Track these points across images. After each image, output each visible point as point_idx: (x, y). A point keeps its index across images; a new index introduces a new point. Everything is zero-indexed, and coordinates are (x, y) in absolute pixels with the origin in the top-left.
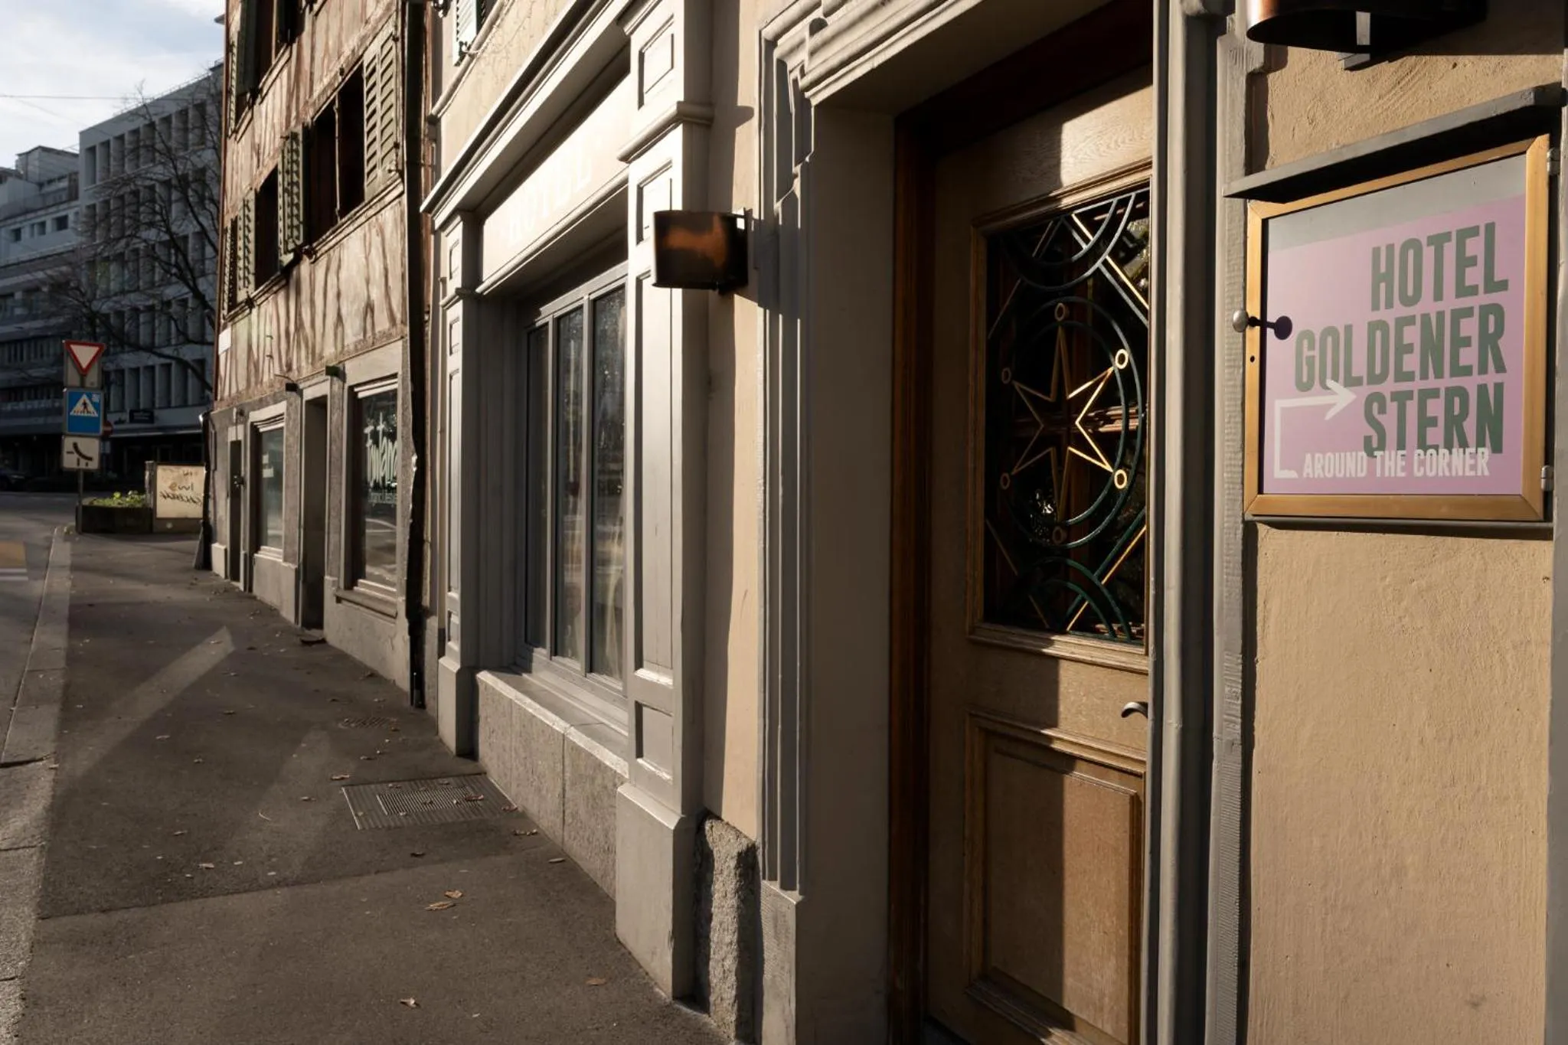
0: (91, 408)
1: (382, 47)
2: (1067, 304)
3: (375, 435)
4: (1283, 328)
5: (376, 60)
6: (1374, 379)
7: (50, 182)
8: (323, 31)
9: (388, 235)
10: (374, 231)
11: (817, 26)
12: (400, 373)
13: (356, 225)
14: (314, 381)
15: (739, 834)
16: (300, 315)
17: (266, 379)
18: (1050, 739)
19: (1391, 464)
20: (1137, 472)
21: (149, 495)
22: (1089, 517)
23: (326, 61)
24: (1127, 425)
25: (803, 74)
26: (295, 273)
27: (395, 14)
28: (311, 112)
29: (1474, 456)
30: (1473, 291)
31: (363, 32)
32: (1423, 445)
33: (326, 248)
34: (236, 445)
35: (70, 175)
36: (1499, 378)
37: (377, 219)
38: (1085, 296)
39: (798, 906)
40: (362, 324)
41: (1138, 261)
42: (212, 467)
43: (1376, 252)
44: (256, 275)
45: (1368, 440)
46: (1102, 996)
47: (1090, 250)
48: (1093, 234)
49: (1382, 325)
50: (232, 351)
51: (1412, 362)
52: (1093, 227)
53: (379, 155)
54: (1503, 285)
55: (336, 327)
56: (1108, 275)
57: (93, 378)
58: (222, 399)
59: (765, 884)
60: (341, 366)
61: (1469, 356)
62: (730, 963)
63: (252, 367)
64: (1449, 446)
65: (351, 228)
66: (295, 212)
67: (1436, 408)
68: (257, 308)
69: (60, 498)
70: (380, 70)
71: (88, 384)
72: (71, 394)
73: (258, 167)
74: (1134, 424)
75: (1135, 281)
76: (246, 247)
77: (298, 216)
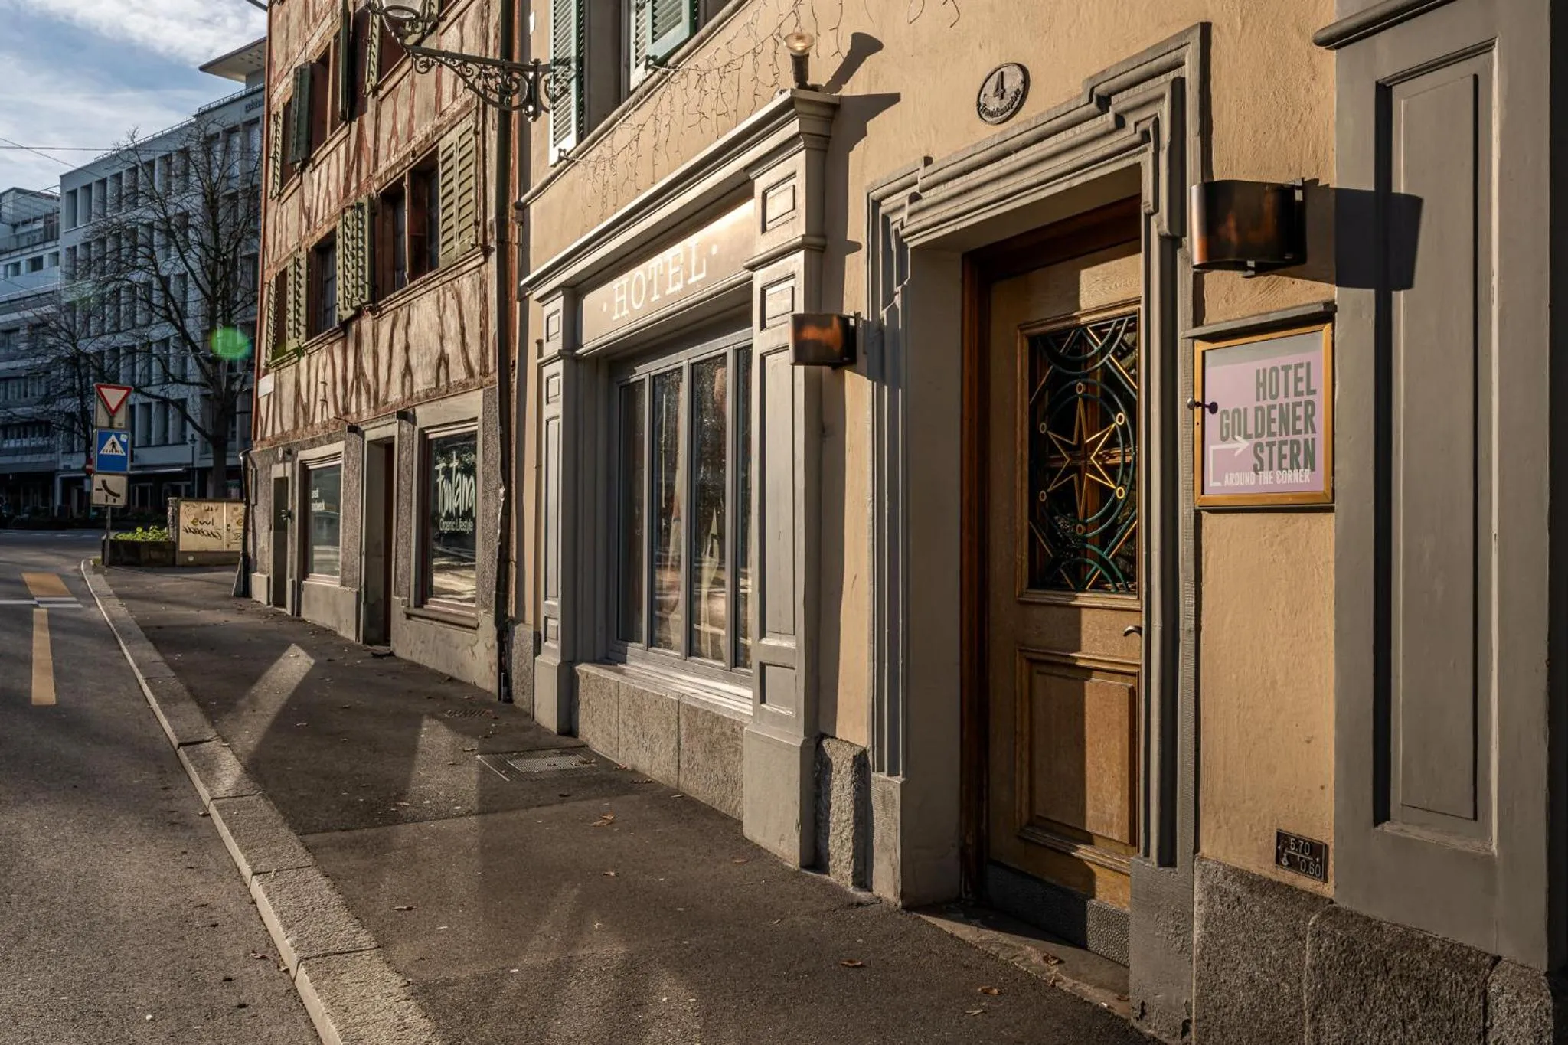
0: (119, 447)
1: (460, 138)
2: (1086, 384)
3: (448, 472)
4: (1214, 408)
5: (454, 148)
6: (1258, 436)
7: (25, 223)
8: (390, 115)
9: (464, 300)
10: (449, 294)
11: (914, 198)
12: (480, 417)
13: (428, 288)
14: (377, 424)
15: (852, 745)
16: (361, 363)
17: (318, 420)
18: (1076, 659)
19: (1266, 477)
20: (1131, 489)
21: (171, 530)
22: (1100, 517)
23: (393, 142)
24: (1124, 459)
25: (903, 227)
26: (354, 326)
27: (475, 112)
28: (376, 185)
29: (1303, 473)
30: (1301, 394)
31: (437, 122)
32: (1281, 468)
33: (393, 306)
34: (281, 483)
35: (46, 216)
36: (1313, 436)
37: (452, 285)
38: (1096, 379)
39: (902, 784)
40: (435, 374)
41: (1130, 358)
42: (252, 502)
43: (1258, 371)
44: (308, 327)
45: (1255, 466)
46: (1112, 815)
47: (1099, 351)
48: (1101, 340)
49: (1260, 408)
50: (276, 395)
51: (1275, 427)
52: (1101, 336)
53: (456, 230)
54: (1314, 392)
55: (404, 376)
56: (1111, 367)
57: (121, 418)
58: (263, 439)
59: (874, 775)
60: (411, 411)
61: (1300, 425)
62: (848, 834)
63: (301, 410)
64: (1292, 469)
65: (423, 290)
66: (360, 273)
67: (1286, 450)
68: (306, 356)
69: (87, 535)
70: (457, 157)
71: (116, 425)
72: (101, 434)
73: (308, 228)
74: (1129, 459)
75: (1128, 371)
76: (296, 301)
77: (363, 278)
